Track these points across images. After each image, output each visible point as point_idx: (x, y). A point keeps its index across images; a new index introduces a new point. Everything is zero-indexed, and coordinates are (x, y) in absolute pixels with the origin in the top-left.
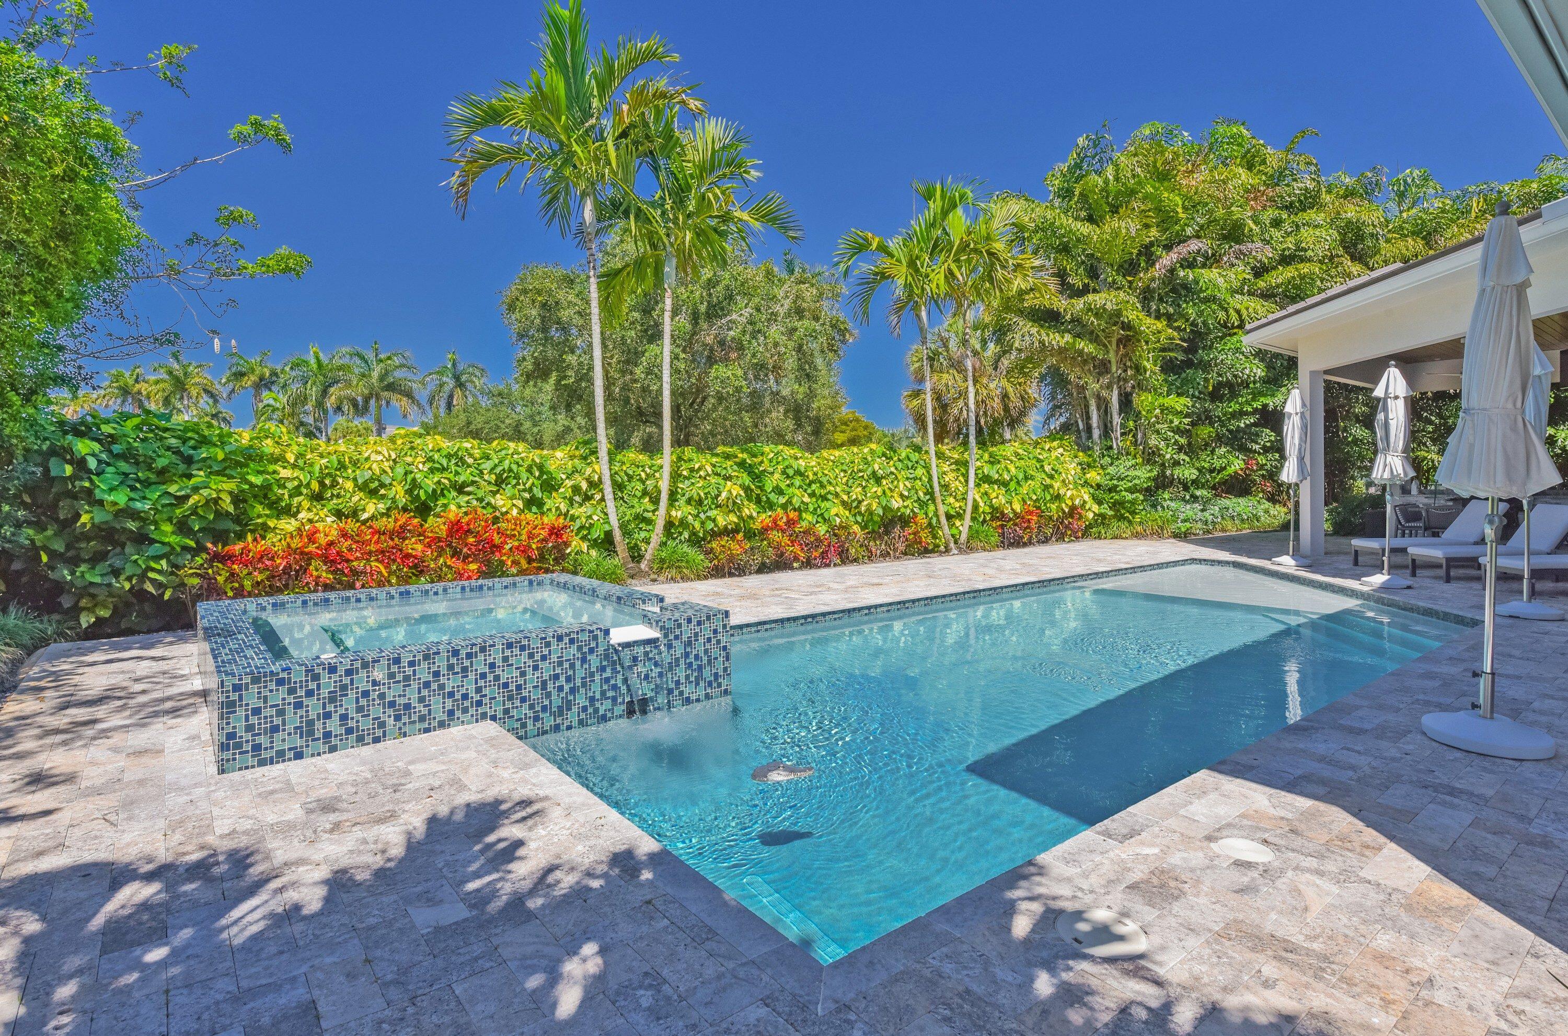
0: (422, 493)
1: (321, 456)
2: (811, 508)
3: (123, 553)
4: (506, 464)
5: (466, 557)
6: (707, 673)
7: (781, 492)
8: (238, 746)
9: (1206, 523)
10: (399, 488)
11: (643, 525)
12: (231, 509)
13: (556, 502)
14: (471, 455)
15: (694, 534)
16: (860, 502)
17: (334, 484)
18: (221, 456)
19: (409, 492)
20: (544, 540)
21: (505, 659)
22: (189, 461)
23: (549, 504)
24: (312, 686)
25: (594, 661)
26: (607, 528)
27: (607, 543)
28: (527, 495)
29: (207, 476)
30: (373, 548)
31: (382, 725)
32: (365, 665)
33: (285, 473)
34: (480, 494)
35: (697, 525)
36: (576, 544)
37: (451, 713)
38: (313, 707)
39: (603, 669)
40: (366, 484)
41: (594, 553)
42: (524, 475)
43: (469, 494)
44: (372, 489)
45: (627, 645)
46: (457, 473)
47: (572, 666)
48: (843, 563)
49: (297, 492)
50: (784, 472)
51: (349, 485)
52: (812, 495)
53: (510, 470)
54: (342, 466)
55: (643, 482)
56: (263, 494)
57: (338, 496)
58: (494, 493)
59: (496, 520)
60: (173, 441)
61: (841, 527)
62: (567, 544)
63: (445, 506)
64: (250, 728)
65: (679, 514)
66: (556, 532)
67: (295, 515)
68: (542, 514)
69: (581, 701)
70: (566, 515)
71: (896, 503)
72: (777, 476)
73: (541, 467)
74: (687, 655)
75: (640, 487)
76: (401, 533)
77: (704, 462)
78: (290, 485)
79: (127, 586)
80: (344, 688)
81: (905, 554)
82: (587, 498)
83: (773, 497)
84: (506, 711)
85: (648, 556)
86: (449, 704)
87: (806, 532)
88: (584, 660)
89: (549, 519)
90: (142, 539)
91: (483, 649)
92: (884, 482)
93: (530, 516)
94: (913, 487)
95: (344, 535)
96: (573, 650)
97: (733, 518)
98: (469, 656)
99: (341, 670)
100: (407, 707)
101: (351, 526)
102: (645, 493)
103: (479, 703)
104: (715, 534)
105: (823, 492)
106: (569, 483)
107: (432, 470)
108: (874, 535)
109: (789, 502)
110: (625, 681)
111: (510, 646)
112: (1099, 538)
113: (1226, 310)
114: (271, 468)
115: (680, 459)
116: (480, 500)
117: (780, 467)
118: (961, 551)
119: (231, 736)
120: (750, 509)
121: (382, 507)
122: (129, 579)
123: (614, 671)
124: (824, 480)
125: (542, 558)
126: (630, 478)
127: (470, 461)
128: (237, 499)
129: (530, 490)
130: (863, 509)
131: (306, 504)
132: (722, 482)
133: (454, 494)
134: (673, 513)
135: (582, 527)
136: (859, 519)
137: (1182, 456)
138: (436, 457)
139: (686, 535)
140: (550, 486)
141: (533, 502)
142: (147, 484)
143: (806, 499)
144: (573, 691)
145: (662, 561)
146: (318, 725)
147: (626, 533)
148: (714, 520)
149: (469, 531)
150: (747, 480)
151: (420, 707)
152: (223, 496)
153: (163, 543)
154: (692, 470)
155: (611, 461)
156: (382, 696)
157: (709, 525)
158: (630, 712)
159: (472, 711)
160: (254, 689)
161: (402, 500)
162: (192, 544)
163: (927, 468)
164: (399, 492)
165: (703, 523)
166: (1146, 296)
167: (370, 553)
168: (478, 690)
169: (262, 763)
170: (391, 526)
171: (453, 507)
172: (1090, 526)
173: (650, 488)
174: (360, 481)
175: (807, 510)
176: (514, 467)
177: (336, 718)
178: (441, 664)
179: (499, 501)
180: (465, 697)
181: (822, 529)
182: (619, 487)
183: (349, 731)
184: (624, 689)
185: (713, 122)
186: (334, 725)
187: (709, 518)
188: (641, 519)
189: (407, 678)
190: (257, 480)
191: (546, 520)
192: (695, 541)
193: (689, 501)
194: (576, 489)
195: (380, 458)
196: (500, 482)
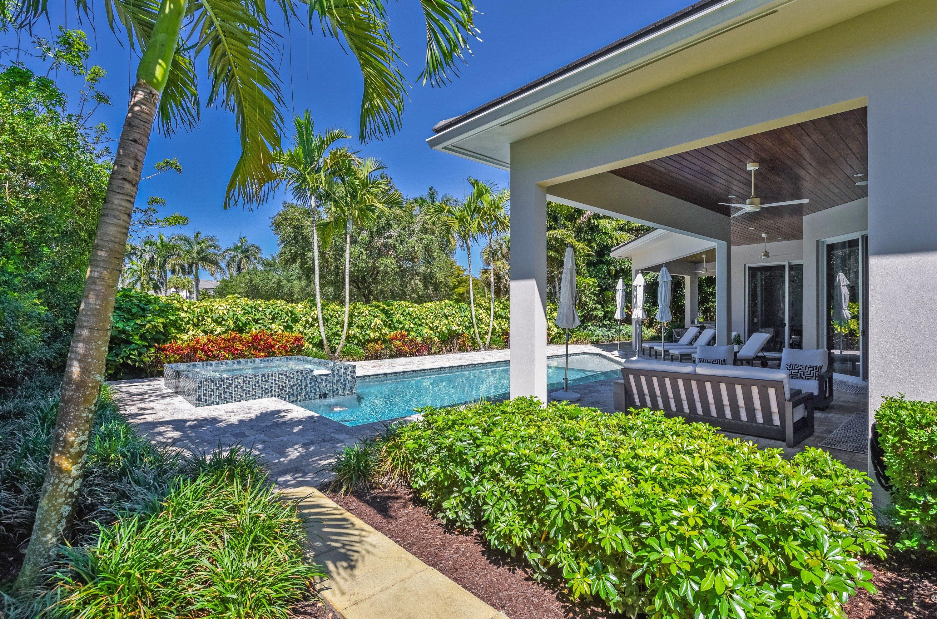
0: (240, 323)
1: (197, 307)
2: (415, 329)
3: (119, 348)
4: (276, 311)
5: (260, 350)
6: (347, 386)
7: (400, 323)
8: (201, 399)
9: (608, 337)
10: (231, 321)
11: (337, 337)
12: (162, 330)
13: (298, 327)
14: (261, 307)
15: (359, 341)
16: (438, 327)
17: (203, 319)
18: (158, 308)
19: (235, 323)
20: (293, 343)
21: (279, 378)
22: (144, 310)
23: (295, 328)
24: (221, 383)
25: (308, 380)
26: (320, 338)
27: (320, 345)
28: (285, 324)
29: (153, 316)
30: (222, 346)
31: (241, 396)
32: (237, 378)
33: (183, 315)
34: (265, 323)
35: (361, 337)
36: (307, 345)
37: (262, 394)
38: (222, 390)
39: (311, 383)
40: (216, 319)
41: (314, 349)
42: (284, 315)
43: (260, 323)
44: (219, 322)
45: (320, 375)
46: (255, 315)
47: (301, 381)
48: (429, 354)
49: (187, 323)
50: (402, 314)
51: (209, 320)
52: (414, 324)
53: (278, 313)
54: (206, 312)
55: (337, 319)
56: (174, 324)
57: (205, 324)
58: (271, 323)
59: (272, 335)
60: (136, 301)
61: (427, 338)
62: (303, 345)
63: (250, 329)
64: (204, 395)
65: (353, 332)
66: (297, 340)
67: (187, 333)
68: (292, 332)
69: (304, 393)
70: (302, 333)
71: (455, 327)
72: (399, 315)
73: (291, 312)
74: (340, 380)
75: (335, 320)
76: (233, 340)
77: (365, 309)
78: (185, 320)
79: (122, 361)
80: (230, 384)
81: (459, 350)
82: (312, 325)
83: (397, 325)
84: (279, 395)
85: (338, 351)
86: (261, 391)
87: (411, 341)
88: (305, 380)
89: (295, 334)
90: (128, 342)
91: (272, 375)
92: (449, 318)
93: (286, 333)
94: (463, 320)
95: (209, 340)
96: (301, 376)
97: (377, 334)
98: (268, 376)
99: (230, 379)
100: (249, 391)
101: (211, 337)
102: (338, 323)
103: (271, 392)
104: (369, 341)
105: (420, 322)
106: (304, 319)
107: (244, 314)
108: (443, 342)
109: (403, 327)
110: (319, 387)
111: (280, 374)
112: (557, 344)
113: (612, 238)
114: (178, 312)
115: (354, 308)
116: (265, 326)
117: (400, 311)
118: (486, 349)
119: (199, 396)
120: (385, 330)
121: (223, 329)
122: (122, 358)
123: (315, 384)
124: (421, 317)
125: (292, 351)
126: (331, 316)
127: (261, 309)
128: (165, 326)
129: (287, 322)
130: (439, 330)
131: (192, 328)
132: (372, 318)
133: (254, 323)
134: (350, 332)
135: (309, 338)
136: (438, 334)
137: (597, 306)
138: (246, 308)
139: (356, 341)
140: (295, 320)
141: (288, 327)
142: (128, 320)
143: (412, 326)
144: (301, 389)
145: (344, 352)
146: (223, 395)
147: (329, 340)
148: (369, 335)
149: (261, 339)
150: (384, 317)
151: (253, 392)
152: (160, 325)
153: (135, 344)
154: (359, 313)
155: (323, 309)
156: (241, 388)
157: (367, 337)
158: (320, 398)
159: (269, 394)
160: (206, 383)
161: (232, 326)
162: (147, 344)
163: (470, 311)
164: (231, 323)
165: (364, 336)
166: (579, 231)
167: (221, 348)
168: (271, 387)
169: (207, 405)
170: (229, 337)
171: (253, 329)
172: (554, 338)
173: (340, 321)
174: (214, 318)
175: (412, 331)
176: (280, 312)
177: (228, 393)
178: (259, 379)
179: (273, 326)
180: (266, 389)
181: (419, 339)
182: (326, 320)
183: (232, 397)
184: (318, 390)
185: (369, 159)
186: (227, 395)
187: (366, 334)
188: (336, 334)
189: (249, 382)
190: (173, 318)
191: (293, 335)
192: (360, 344)
193: (357, 327)
194: (307, 321)
195: (222, 308)
196: (273, 319)
